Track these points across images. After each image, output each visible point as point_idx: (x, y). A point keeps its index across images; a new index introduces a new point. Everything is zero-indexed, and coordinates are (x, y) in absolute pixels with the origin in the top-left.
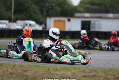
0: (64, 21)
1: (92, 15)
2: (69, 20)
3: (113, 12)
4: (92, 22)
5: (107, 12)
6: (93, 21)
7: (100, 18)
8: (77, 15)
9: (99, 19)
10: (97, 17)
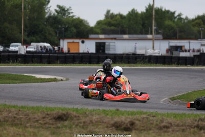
0: (78, 43)
1: (107, 36)
2: (83, 42)
3: (129, 34)
4: (107, 44)
5: (124, 33)
6: (107, 42)
7: (115, 39)
8: (91, 36)
9: (114, 41)
10: (112, 39)
